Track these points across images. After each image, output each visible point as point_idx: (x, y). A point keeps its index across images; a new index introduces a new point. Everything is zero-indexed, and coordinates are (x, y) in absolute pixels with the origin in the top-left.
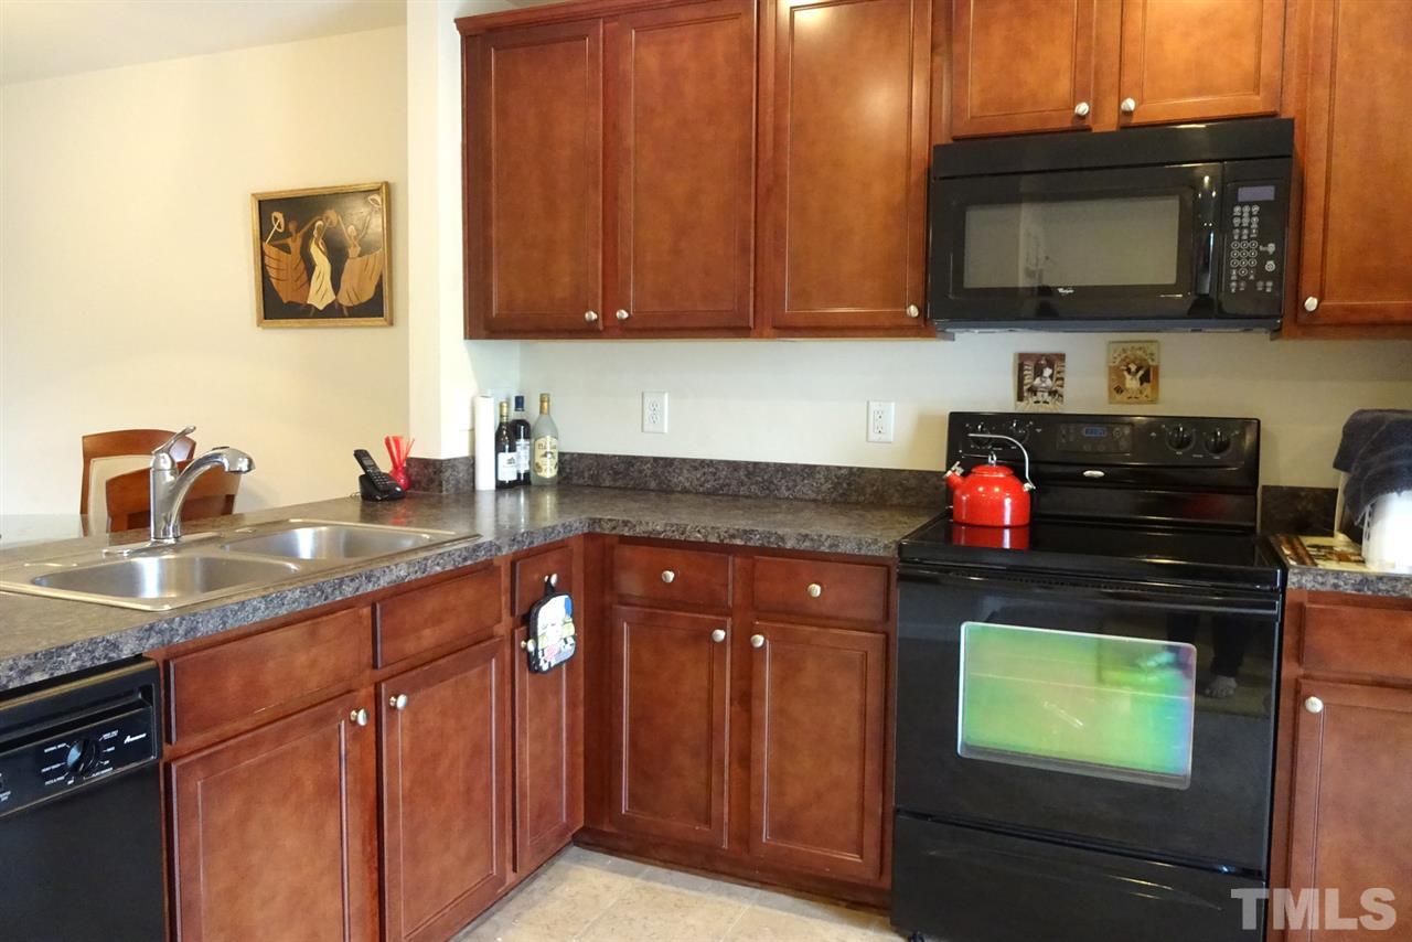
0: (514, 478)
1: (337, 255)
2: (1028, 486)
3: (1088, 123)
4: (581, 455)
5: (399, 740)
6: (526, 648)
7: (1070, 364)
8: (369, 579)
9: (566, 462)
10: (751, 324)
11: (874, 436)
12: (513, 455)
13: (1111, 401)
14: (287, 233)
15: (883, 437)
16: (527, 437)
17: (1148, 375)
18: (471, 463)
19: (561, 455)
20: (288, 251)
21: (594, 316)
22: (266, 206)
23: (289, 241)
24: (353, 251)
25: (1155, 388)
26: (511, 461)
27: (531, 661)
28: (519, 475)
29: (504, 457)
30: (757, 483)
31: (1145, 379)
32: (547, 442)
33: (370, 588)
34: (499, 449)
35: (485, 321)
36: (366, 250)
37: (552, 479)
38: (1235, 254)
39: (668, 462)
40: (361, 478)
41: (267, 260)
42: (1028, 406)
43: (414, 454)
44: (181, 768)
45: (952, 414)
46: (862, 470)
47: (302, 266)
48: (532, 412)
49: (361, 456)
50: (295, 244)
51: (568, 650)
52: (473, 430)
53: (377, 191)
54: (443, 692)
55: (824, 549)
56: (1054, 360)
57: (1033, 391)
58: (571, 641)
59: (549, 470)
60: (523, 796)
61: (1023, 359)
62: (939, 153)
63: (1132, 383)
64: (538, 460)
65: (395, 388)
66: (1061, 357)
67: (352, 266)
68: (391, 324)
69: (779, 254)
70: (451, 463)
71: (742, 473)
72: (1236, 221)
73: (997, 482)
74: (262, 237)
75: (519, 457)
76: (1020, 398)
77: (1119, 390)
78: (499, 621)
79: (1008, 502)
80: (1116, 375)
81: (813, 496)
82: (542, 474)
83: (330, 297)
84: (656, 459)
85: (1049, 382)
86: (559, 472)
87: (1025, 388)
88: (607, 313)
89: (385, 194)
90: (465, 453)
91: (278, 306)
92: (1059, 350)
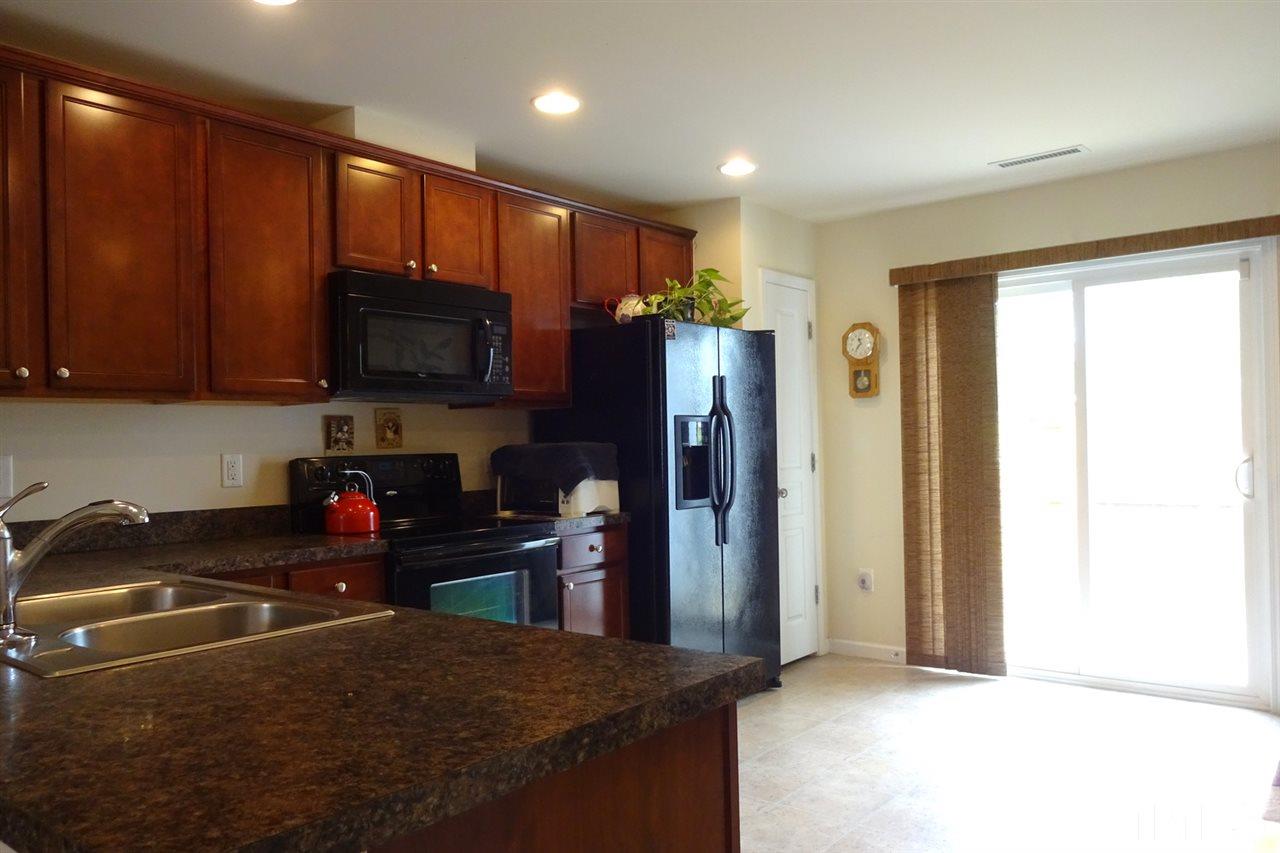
2: (374, 504)
3: (413, 273)
7: (357, 423)
11: (227, 482)
13: (380, 447)
15: (236, 484)
17: (398, 429)
25: (401, 438)
30: (126, 535)
31: (396, 432)
42: (331, 453)
45: (289, 461)
56: (347, 420)
57: (337, 441)
61: (327, 420)
63: (390, 435)
66: (352, 418)
72: (494, 344)
76: (328, 446)
77: (383, 440)
80: (380, 429)
81: (181, 539)
85: (346, 435)
87: (332, 440)
92: (351, 414)
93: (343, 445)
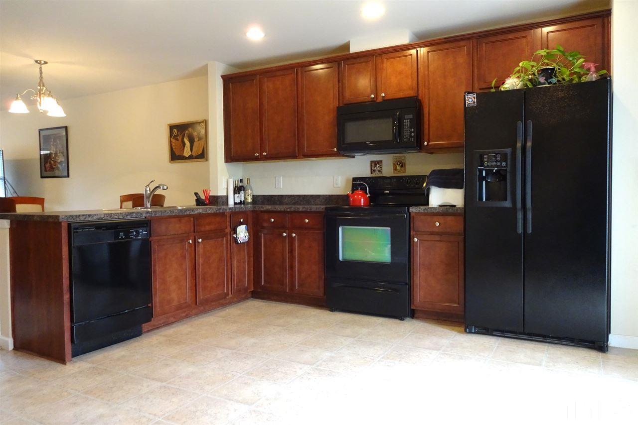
0: (239, 201)
1: (192, 141)
2: (368, 195)
3: (375, 99)
4: (259, 196)
5: (200, 250)
6: (234, 237)
7: (384, 163)
8: (193, 211)
9: (255, 198)
10: (297, 155)
11: (335, 186)
12: (239, 195)
13: (394, 173)
14: (178, 135)
15: (338, 186)
16: (243, 191)
17: (403, 165)
18: (227, 197)
19: (253, 196)
20: (178, 140)
21: (257, 155)
22: (172, 128)
23: (178, 137)
24: (196, 140)
25: (405, 169)
26: (238, 197)
27: (236, 240)
28: (241, 201)
29: (236, 195)
30: (305, 201)
31: (402, 166)
32: (249, 191)
33: (193, 213)
34: (235, 193)
35: (230, 157)
36: (200, 139)
37: (251, 202)
38: (405, 132)
39: (282, 196)
40: (196, 200)
41: (172, 143)
42: (373, 175)
43: (211, 194)
44: (153, 242)
45: (353, 178)
46: (332, 195)
47: (182, 145)
48: (245, 183)
49: (196, 194)
50: (180, 138)
51: (246, 239)
52: (227, 188)
53: (202, 122)
54: (212, 242)
55: (309, 210)
56: (379, 162)
57: (375, 171)
58: (247, 237)
59: (250, 200)
60: (234, 275)
61: (372, 162)
62: (339, 109)
63: (399, 168)
64: (247, 197)
65: (206, 177)
66: (381, 161)
67: (196, 144)
68: (207, 160)
69: (303, 136)
70: (221, 197)
71: (301, 198)
72: (405, 124)
73: (360, 194)
74: (171, 136)
75: (241, 196)
76: (372, 173)
78: (226, 228)
79: (362, 200)
80: (395, 165)
81: (320, 203)
82: (248, 201)
83: (190, 153)
84: (279, 195)
85: (378, 168)
86: (253, 201)
87: (373, 170)
88: (261, 154)
89: (205, 122)
90: (226, 195)
91: (175, 156)
92: (381, 159)
93: (377, 172)
